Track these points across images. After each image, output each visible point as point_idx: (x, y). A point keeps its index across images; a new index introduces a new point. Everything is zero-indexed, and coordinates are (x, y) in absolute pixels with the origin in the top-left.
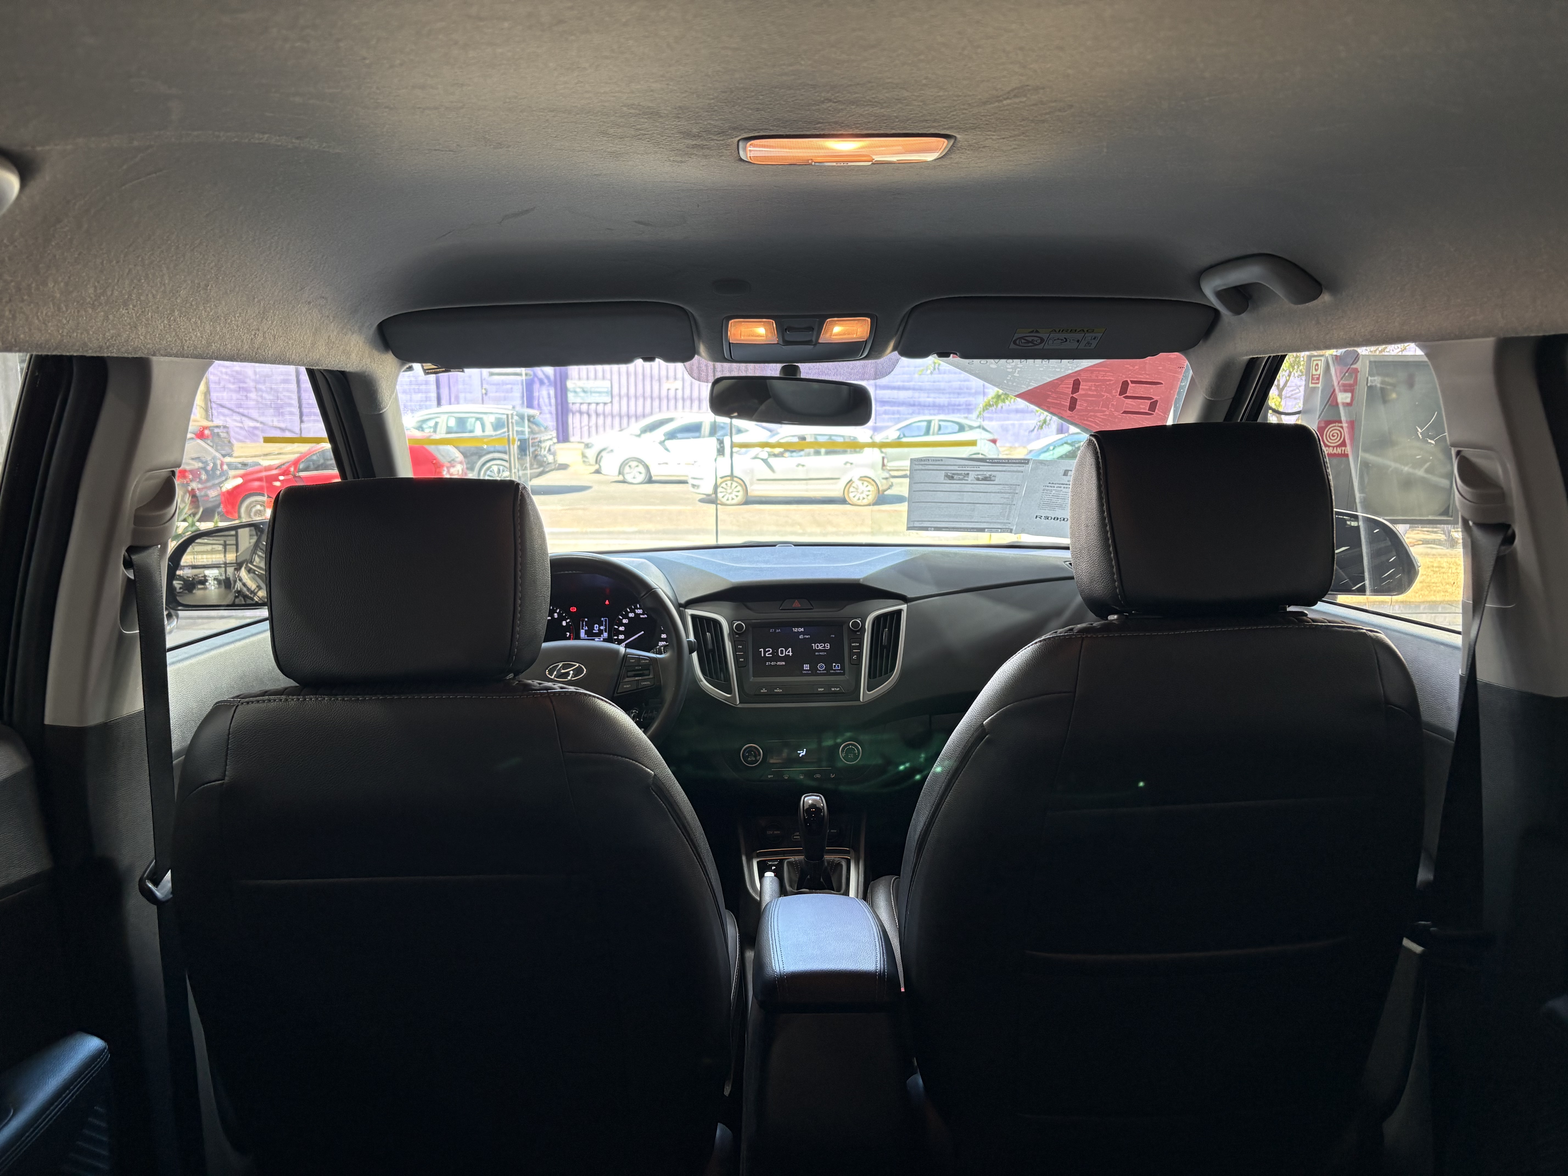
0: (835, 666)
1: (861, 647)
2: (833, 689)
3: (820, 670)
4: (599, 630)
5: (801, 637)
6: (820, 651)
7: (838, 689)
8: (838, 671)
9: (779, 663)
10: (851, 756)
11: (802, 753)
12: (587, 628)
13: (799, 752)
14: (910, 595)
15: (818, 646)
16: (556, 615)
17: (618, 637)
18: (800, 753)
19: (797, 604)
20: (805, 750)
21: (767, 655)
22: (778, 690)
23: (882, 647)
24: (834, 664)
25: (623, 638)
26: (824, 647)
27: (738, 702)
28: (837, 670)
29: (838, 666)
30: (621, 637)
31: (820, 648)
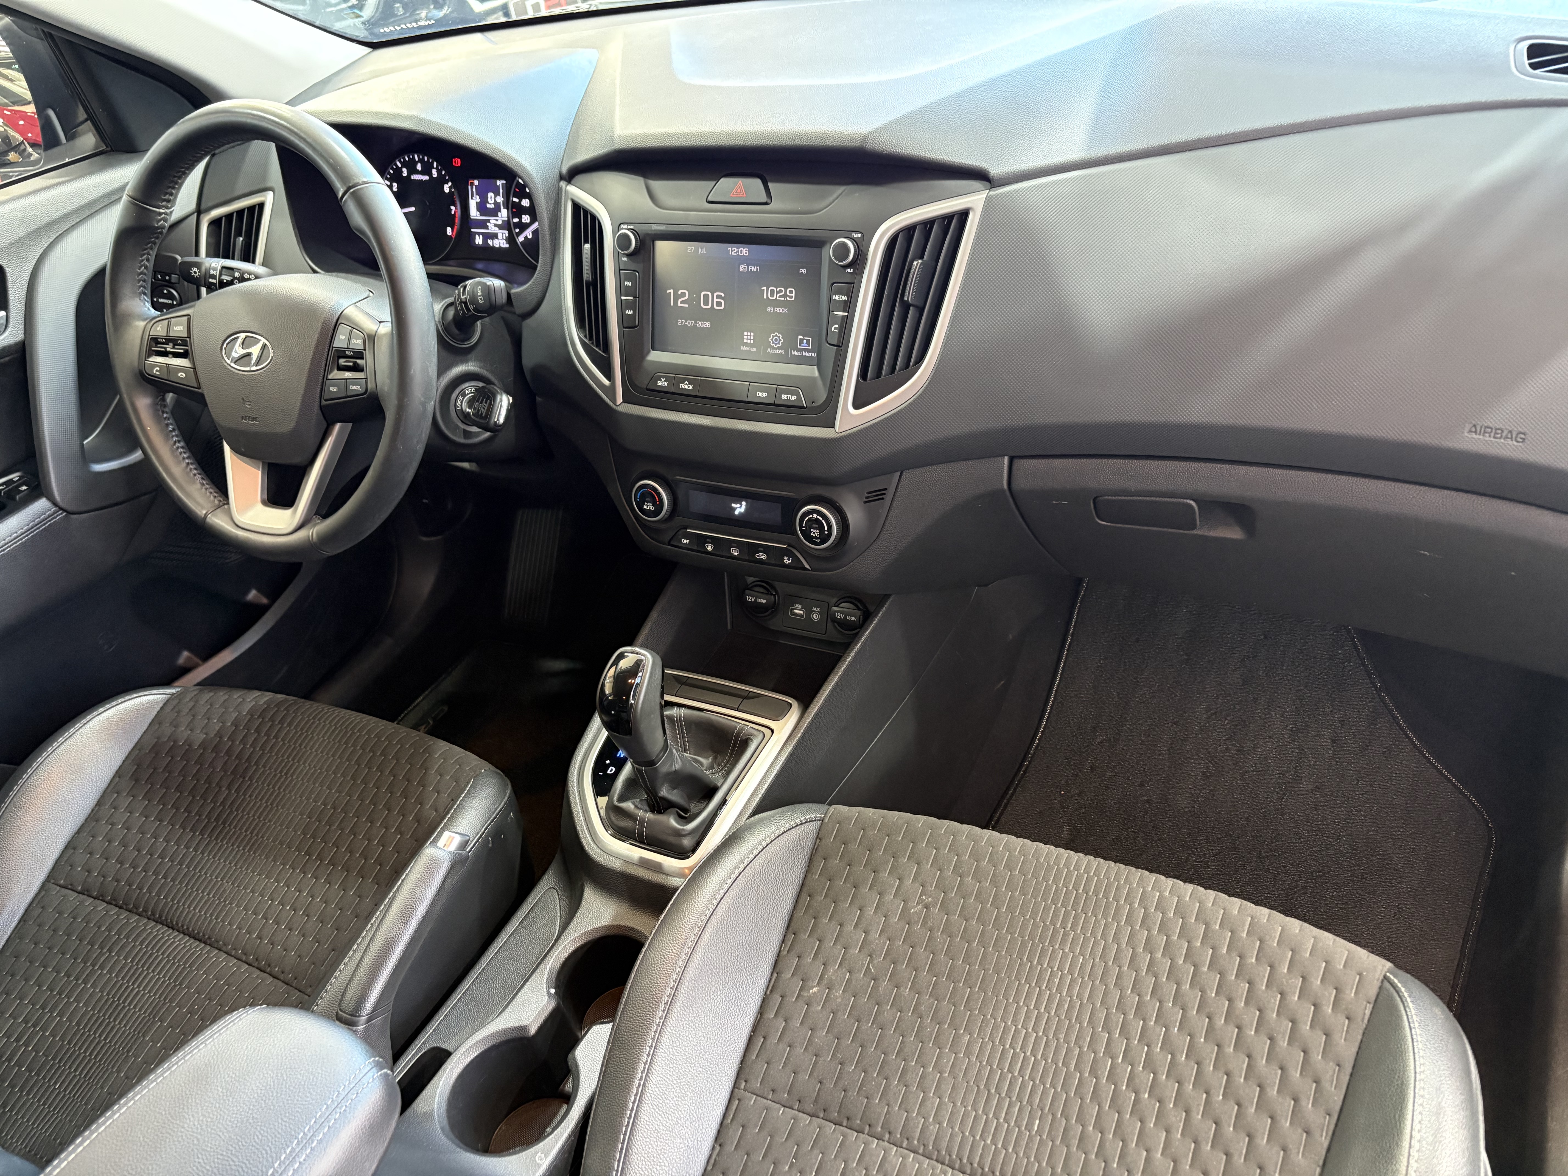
0: (802, 340)
1: (849, 306)
2: (784, 397)
3: (773, 348)
4: (496, 203)
5: (743, 268)
6: (776, 304)
7: (794, 397)
8: (807, 354)
9: (700, 324)
10: (816, 533)
11: (740, 508)
12: (478, 200)
13: (734, 506)
14: (994, 171)
15: (772, 291)
16: (435, 173)
17: (520, 218)
18: (736, 509)
20: (744, 503)
21: (680, 305)
22: (685, 386)
23: (906, 307)
24: (800, 337)
25: (528, 221)
26: (785, 296)
27: (620, 399)
28: (805, 350)
29: (808, 341)
31: (777, 297)
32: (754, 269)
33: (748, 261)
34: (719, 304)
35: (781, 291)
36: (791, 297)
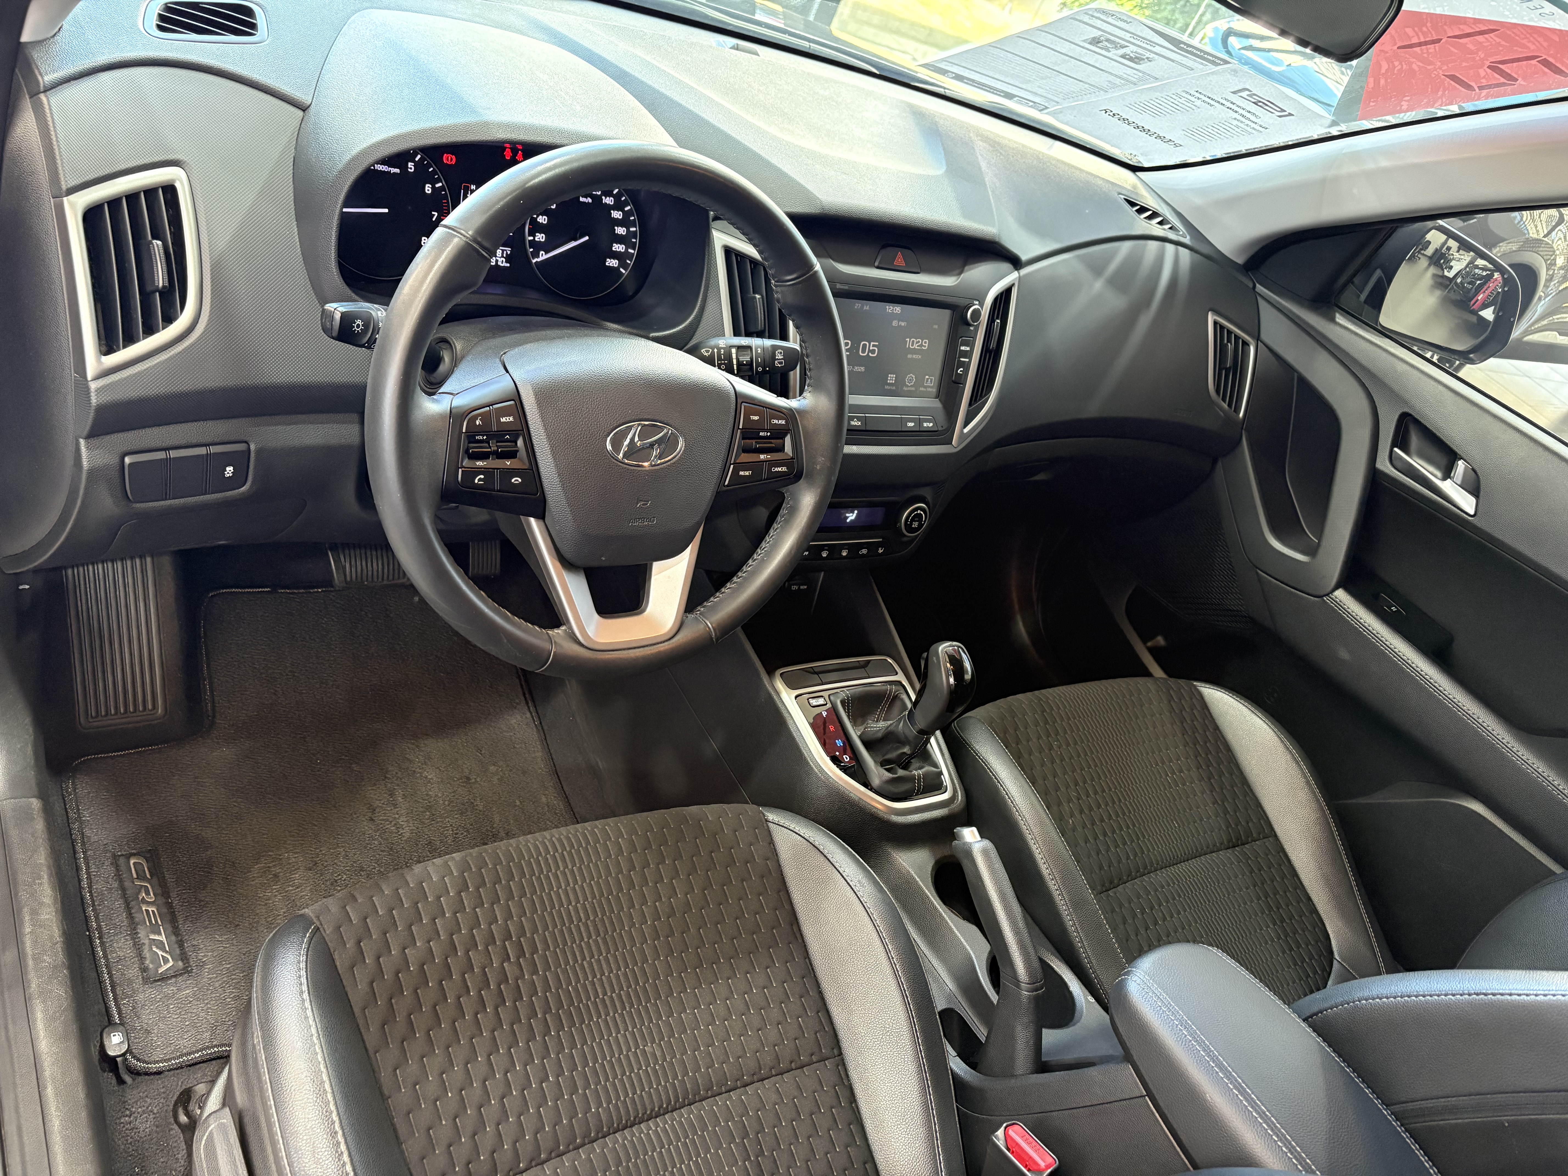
0: (928, 379)
1: (970, 354)
2: (925, 425)
3: (908, 386)
5: (895, 323)
6: (915, 352)
7: (932, 424)
9: (855, 368)
10: (915, 525)
11: (851, 517)
13: (847, 515)
14: (1024, 257)
15: (913, 341)
18: (848, 517)
19: (899, 261)
20: (856, 512)
22: (856, 423)
24: (927, 377)
26: (921, 345)
28: (929, 387)
29: (931, 380)
30: (540, 237)
31: (916, 346)
32: (903, 324)
33: (900, 318)
34: (873, 352)
35: (919, 342)
36: (925, 346)
